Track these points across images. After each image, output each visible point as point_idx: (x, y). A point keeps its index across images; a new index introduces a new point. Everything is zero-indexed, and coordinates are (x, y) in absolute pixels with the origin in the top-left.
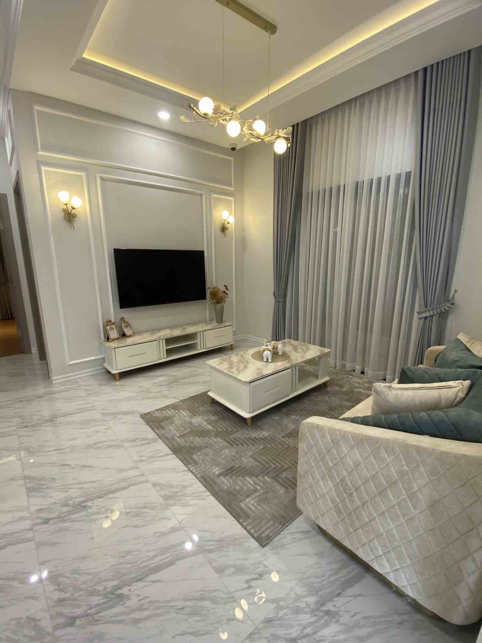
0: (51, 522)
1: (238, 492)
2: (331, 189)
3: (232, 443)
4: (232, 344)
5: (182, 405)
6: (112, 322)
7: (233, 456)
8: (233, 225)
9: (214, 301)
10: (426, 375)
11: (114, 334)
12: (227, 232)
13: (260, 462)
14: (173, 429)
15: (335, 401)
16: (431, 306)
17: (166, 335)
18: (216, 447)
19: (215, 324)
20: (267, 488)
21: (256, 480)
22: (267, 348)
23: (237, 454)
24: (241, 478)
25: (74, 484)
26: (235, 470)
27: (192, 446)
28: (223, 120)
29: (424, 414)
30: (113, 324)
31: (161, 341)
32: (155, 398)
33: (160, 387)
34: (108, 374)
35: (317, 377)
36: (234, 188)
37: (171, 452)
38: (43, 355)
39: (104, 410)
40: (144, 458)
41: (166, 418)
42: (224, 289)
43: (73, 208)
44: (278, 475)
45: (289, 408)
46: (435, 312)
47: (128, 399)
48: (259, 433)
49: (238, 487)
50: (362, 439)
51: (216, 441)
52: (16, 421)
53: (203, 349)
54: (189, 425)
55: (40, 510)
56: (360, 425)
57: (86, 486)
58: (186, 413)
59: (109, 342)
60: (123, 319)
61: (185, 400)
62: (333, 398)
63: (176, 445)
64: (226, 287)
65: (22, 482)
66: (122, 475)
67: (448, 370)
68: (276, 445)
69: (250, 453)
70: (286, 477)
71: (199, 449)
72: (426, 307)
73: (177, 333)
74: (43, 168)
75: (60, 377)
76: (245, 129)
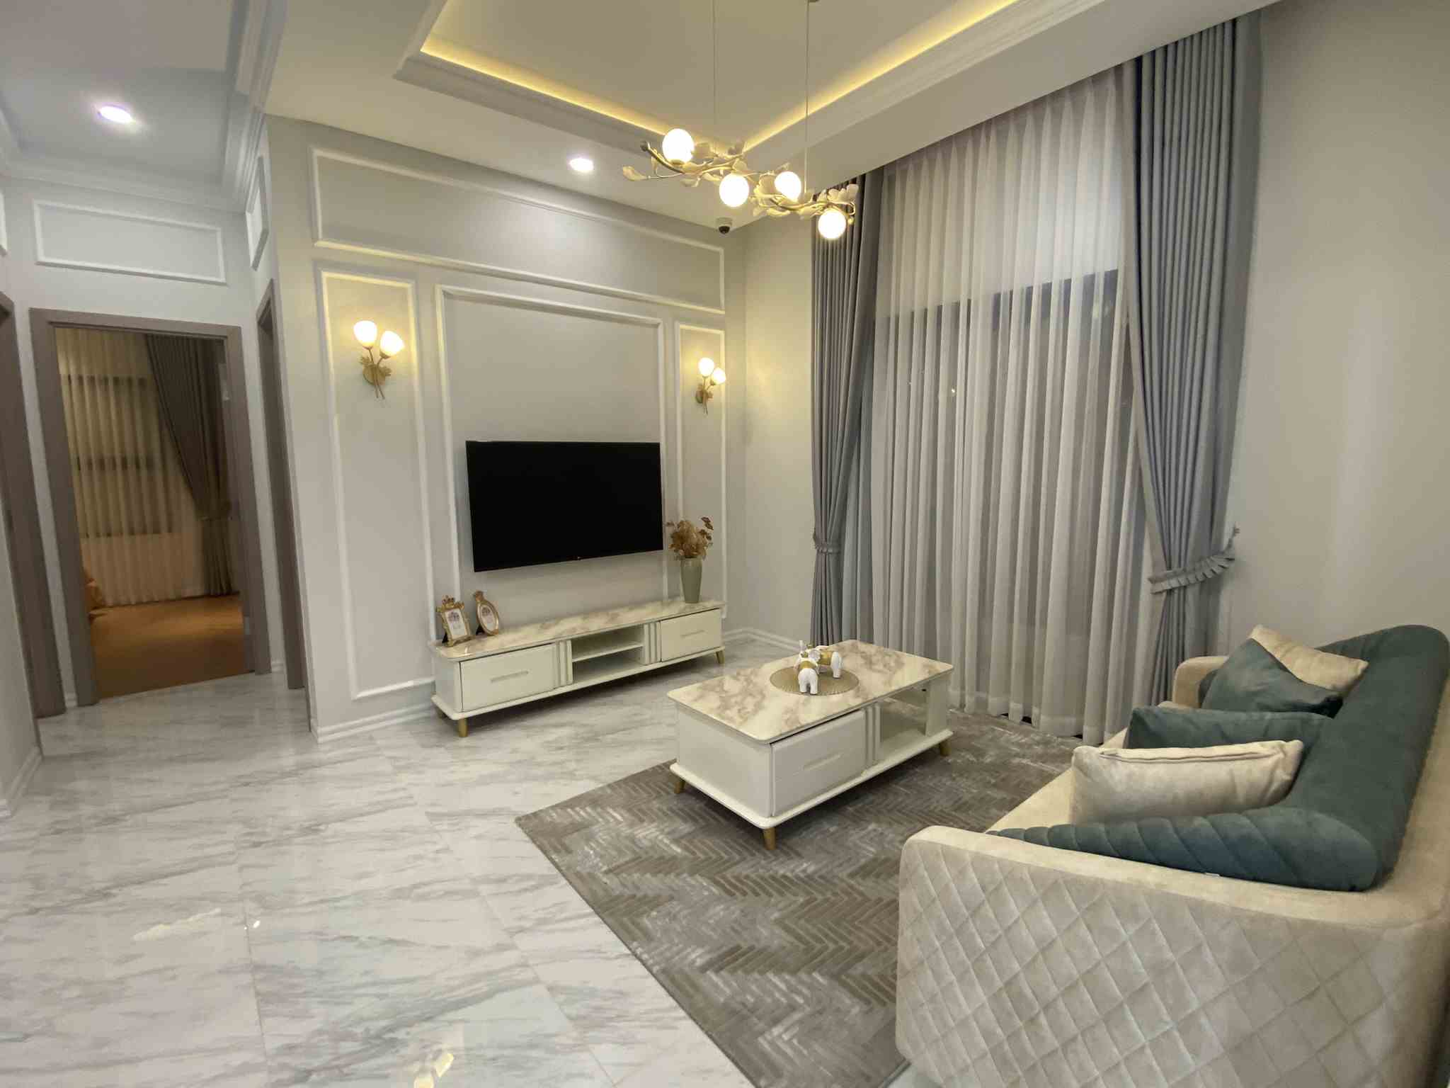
0: (314, 1077)
1: (753, 1011)
2: (939, 309)
3: (732, 890)
4: (721, 651)
5: (611, 796)
6: (456, 601)
7: (736, 921)
8: (723, 388)
9: (681, 552)
10: (1191, 728)
11: (458, 629)
12: (709, 402)
13: (799, 938)
14: (592, 852)
15: (968, 788)
16: (1180, 566)
17: (574, 629)
18: (695, 899)
19: (681, 605)
20: (819, 1002)
21: (793, 981)
22: (808, 662)
23: (745, 916)
24: (756, 975)
25: (365, 985)
26: (744, 954)
27: (639, 895)
28: (712, 173)
29: (1199, 821)
30: (458, 606)
31: (562, 645)
32: (549, 777)
33: (560, 752)
34: (442, 721)
35: (923, 731)
36: (726, 310)
37: (590, 910)
38: (298, 676)
39: (433, 805)
40: (527, 924)
41: (577, 827)
42: (702, 526)
43: (384, 356)
44: (843, 971)
45: (860, 805)
46: (1192, 579)
47: (484, 781)
48: (792, 866)
49: (750, 999)
50: (1056, 882)
51: (693, 882)
52: (236, 830)
53: (656, 662)
54: (628, 843)
55: (290, 1048)
56: (1049, 849)
57: (391, 990)
58: (622, 815)
59: (448, 646)
60: (479, 594)
61: (618, 783)
62: (963, 782)
63: (601, 893)
64: (707, 521)
65: (246, 978)
66: (479, 966)
67: (1242, 716)
68: (835, 894)
69: (776, 915)
70: (864, 975)
71: (654, 902)
72: (1169, 568)
73: (598, 625)
74: (326, 275)
75: (333, 727)
76: (758, 191)
